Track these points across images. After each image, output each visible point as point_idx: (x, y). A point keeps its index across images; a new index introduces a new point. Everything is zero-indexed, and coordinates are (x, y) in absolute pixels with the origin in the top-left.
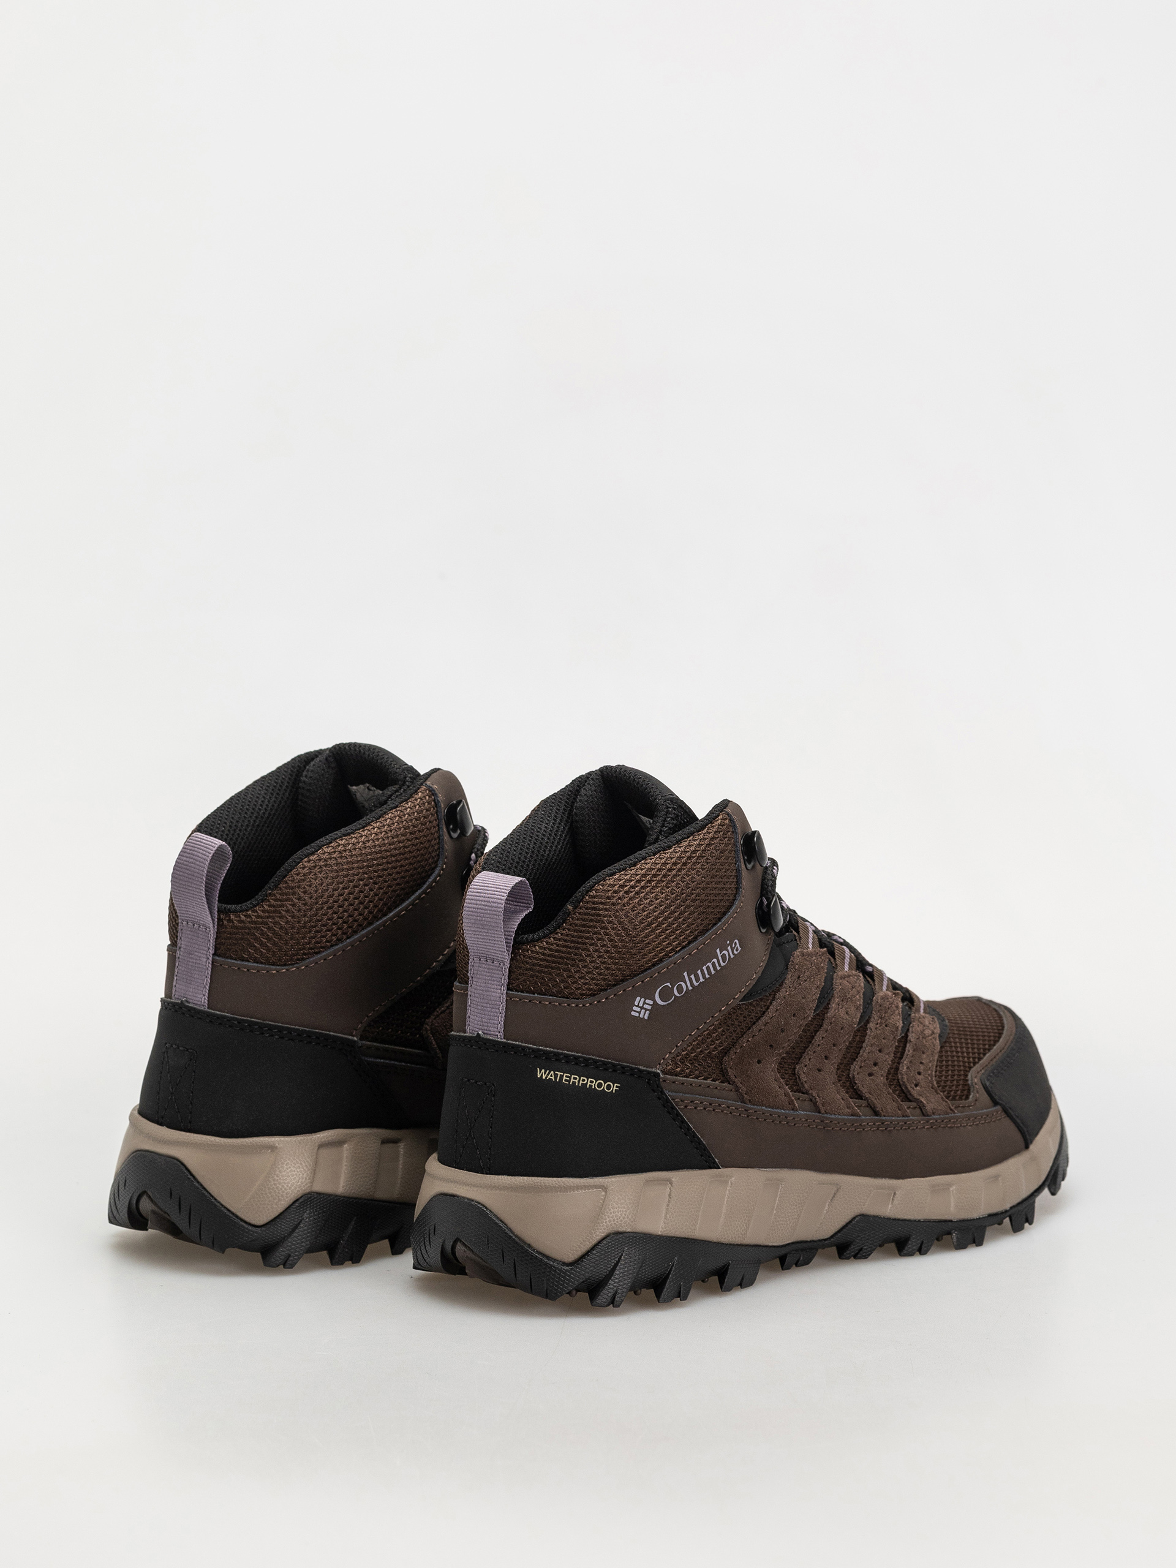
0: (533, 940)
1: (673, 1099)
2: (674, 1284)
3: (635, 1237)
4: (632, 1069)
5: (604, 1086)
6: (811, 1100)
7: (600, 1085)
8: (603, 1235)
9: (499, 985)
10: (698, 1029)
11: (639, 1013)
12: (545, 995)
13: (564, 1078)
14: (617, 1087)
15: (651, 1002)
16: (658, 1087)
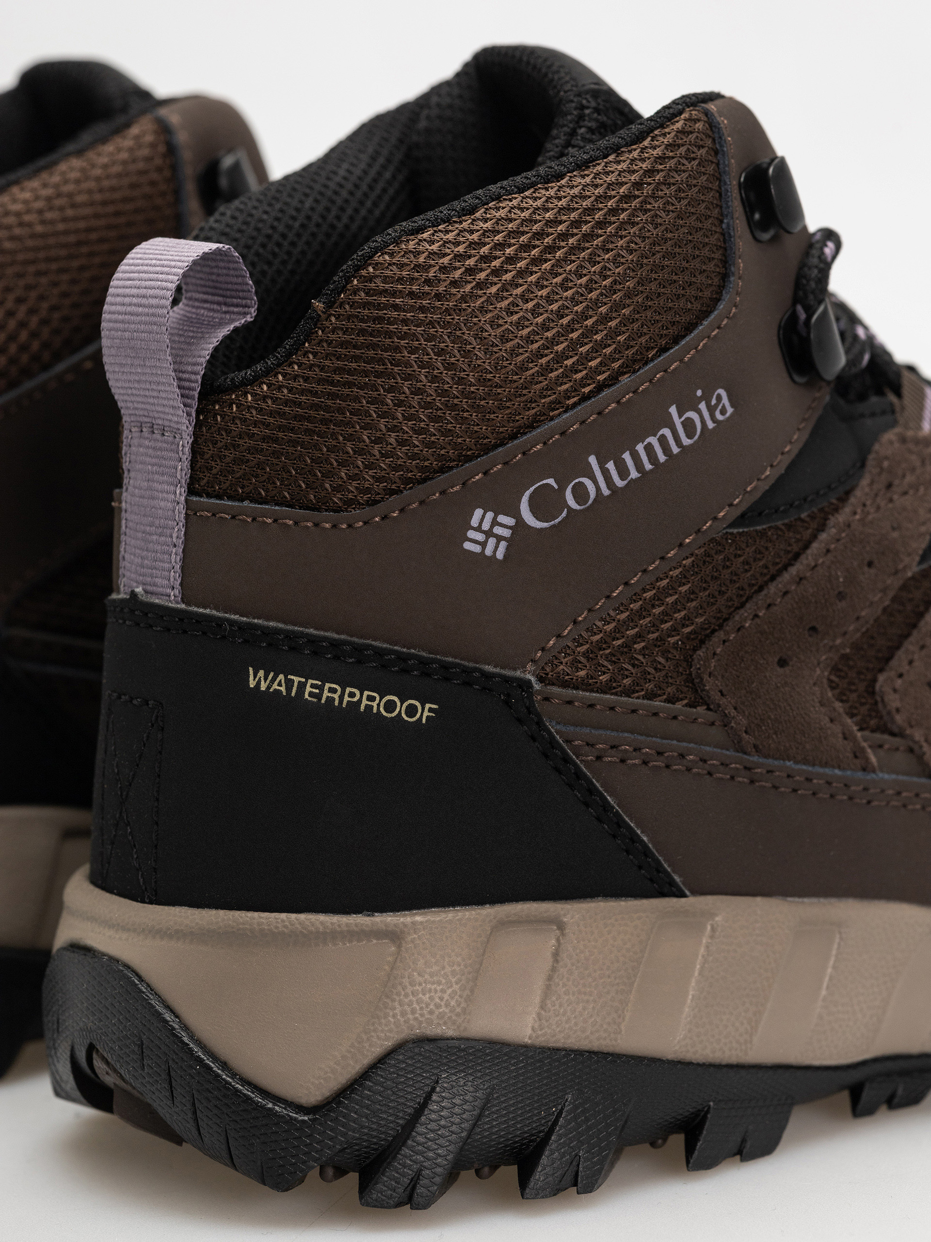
0: (245, 383)
1: (567, 741)
2: (563, 1155)
3: (464, 1050)
4: (466, 671)
5: (401, 708)
6: (911, 750)
7: (390, 706)
8: (389, 1044)
9: (172, 484)
10: (626, 584)
11: (484, 545)
12: (266, 503)
13: (308, 689)
14: (430, 710)
15: (510, 521)
16: (530, 713)
